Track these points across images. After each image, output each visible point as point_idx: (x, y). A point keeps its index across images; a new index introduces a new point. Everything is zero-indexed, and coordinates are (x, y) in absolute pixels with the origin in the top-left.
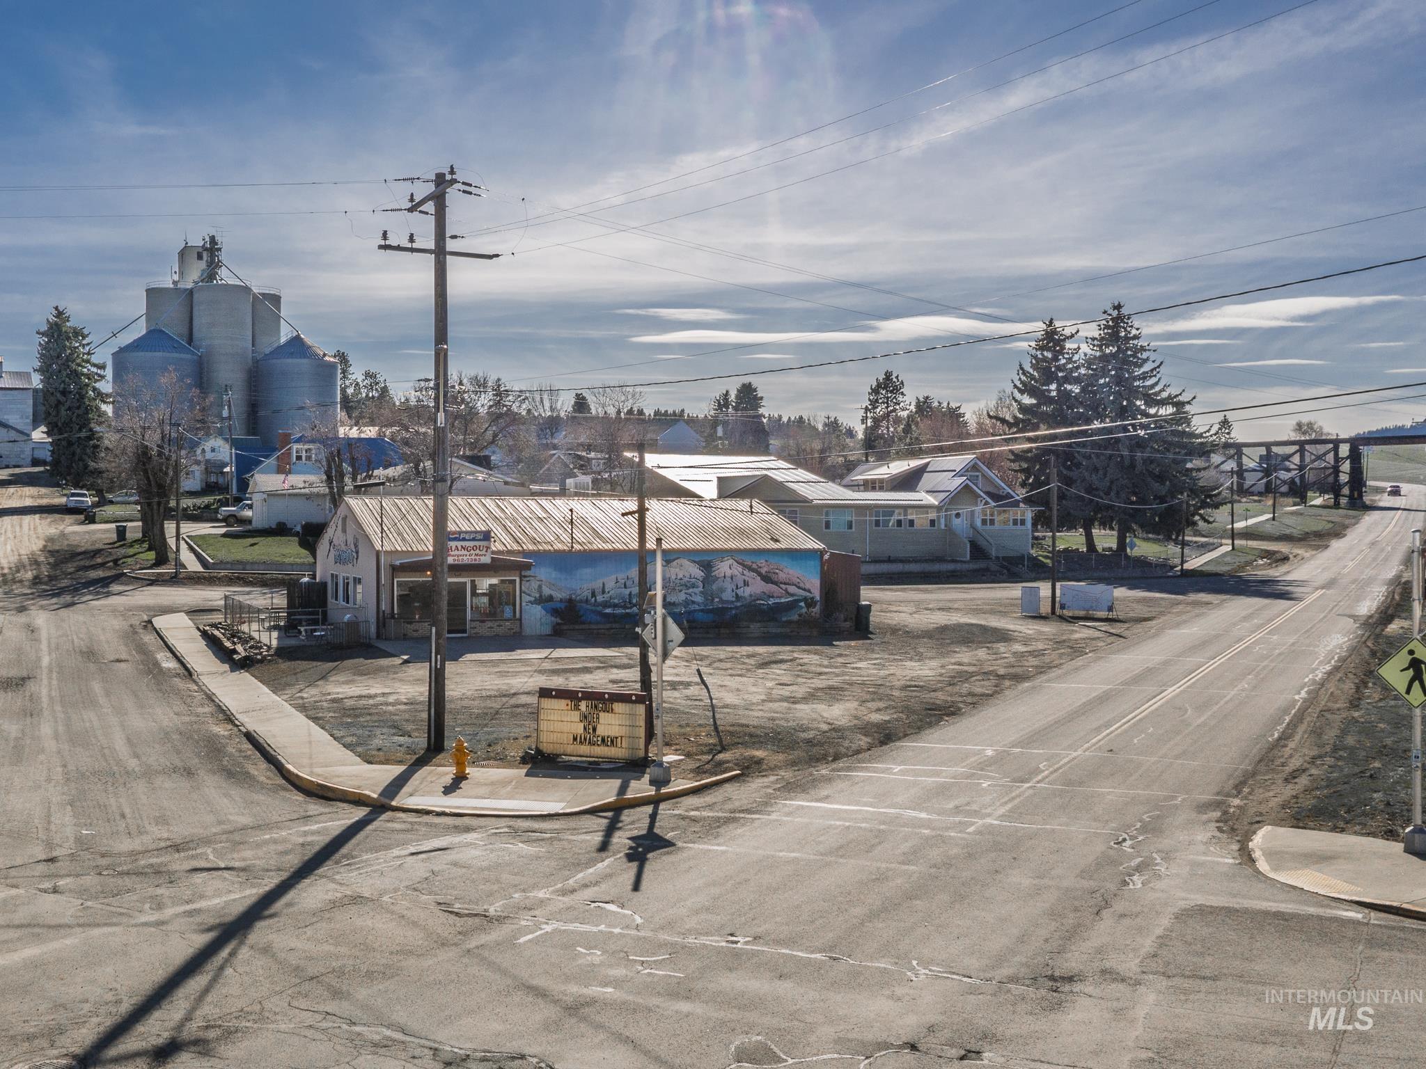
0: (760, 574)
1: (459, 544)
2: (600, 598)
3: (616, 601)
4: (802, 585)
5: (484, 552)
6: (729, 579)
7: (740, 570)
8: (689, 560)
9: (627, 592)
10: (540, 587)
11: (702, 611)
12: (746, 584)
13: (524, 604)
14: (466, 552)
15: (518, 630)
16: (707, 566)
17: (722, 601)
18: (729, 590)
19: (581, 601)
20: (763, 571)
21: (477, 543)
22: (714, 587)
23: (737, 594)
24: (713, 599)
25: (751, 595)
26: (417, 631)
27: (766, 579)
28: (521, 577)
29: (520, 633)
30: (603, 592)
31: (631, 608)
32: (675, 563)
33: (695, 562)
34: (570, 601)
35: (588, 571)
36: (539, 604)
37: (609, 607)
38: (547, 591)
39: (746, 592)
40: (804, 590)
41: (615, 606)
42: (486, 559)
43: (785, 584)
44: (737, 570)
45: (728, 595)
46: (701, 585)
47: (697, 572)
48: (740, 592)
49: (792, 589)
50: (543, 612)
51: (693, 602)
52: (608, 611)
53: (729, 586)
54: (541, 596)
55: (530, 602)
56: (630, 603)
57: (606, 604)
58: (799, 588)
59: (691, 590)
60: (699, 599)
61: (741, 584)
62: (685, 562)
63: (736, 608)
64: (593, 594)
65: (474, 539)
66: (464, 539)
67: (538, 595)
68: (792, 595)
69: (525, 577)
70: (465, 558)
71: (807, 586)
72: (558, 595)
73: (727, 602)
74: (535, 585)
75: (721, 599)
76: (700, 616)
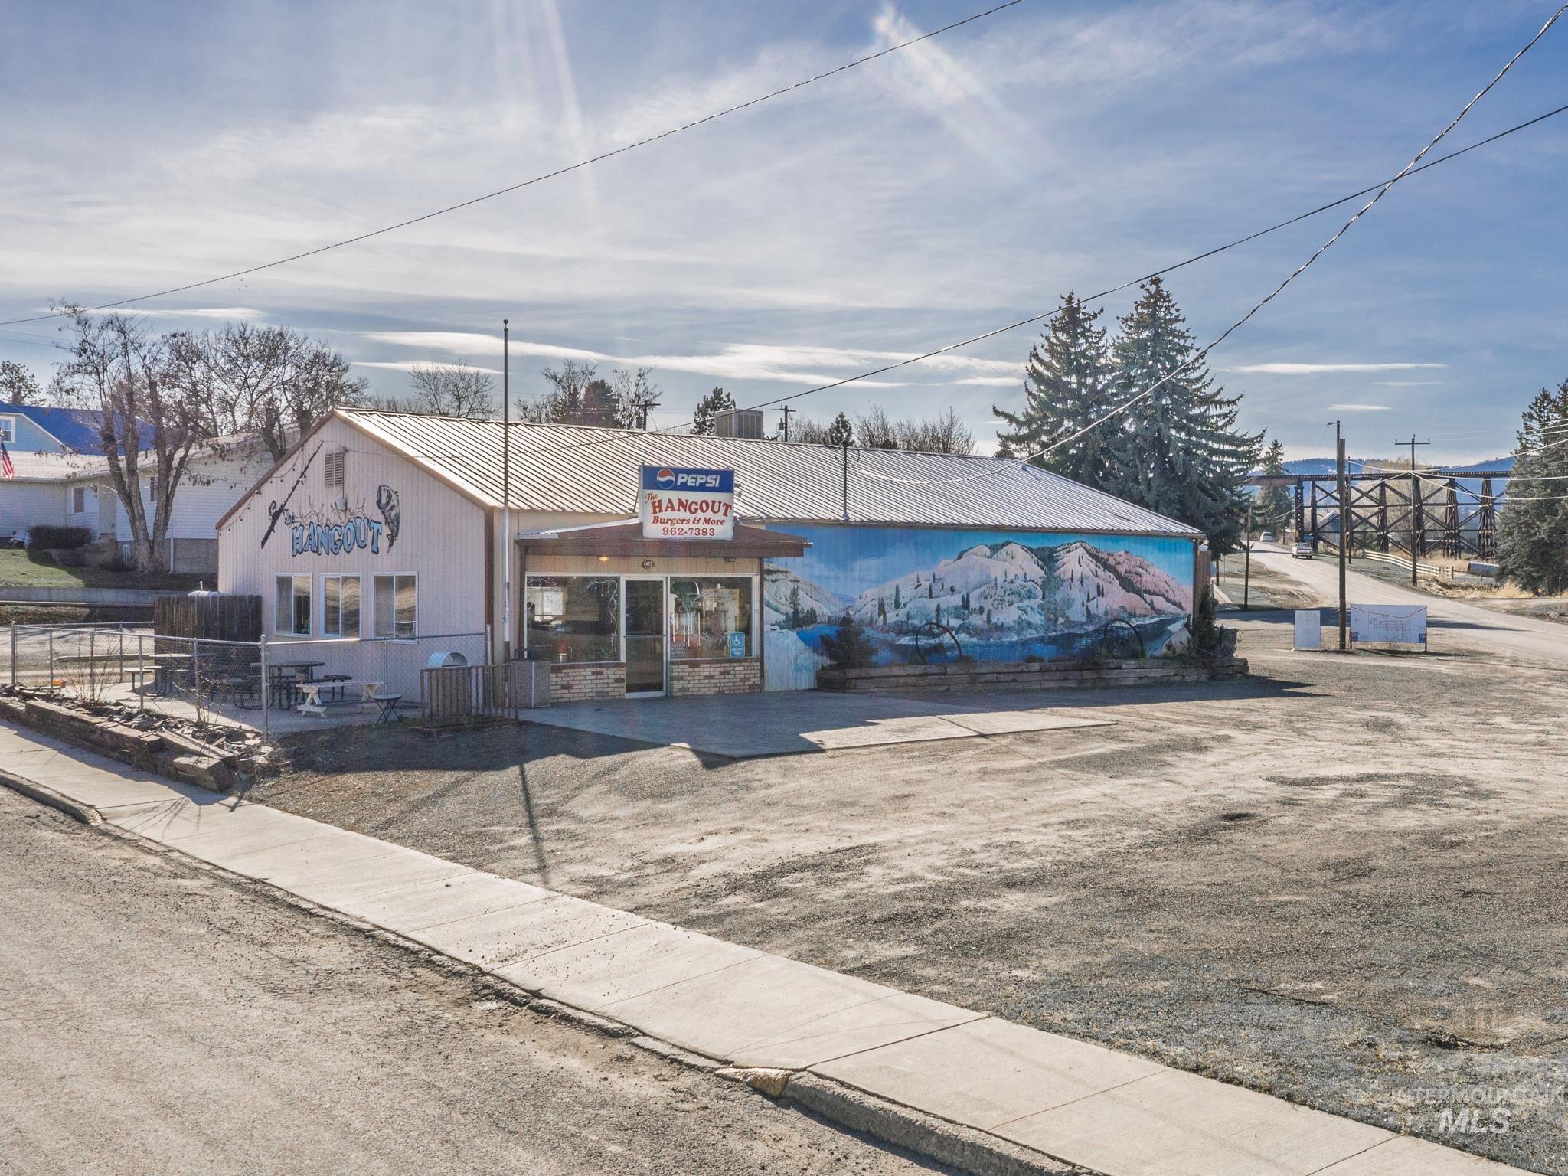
0: (1118, 575)
1: (675, 496)
2: (892, 617)
3: (916, 622)
4: (1171, 596)
5: (719, 516)
6: (1077, 583)
7: (1093, 566)
8: (1023, 547)
9: (932, 605)
10: (795, 592)
11: (1041, 640)
12: (1100, 592)
13: (767, 628)
14: (687, 515)
15: (757, 680)
16: (1048, 559)
17: (1069, 623)
18: (1078, 603)
19: (861, 621)
20: (1122, 569)
21: (709, 496)
22: (1058, 597)
23: (1088, 611)
24: (1056, 620)
25: (1106, 613)
26: (568, 687)
27: (1127, 584)
28: (763, 573)
29: (761, 686)
30: (897, 605)
31: (937, 635)
32: (1003, 552)
33: (1031, 550)
34: (846, 621)
35: (874, 563)
36: (792, 628)
37: (906, 633)
38: (806, 603)
39: (1099, 606)
40: (1174, 603)
41: (916, 632)
42: (723, 531)
43: (1150, 593)
44: (1090, 565)
45: (1076, 614)
46: (1039, 592)
47: (1035, 571)
48: (1092, 606)
49: (1160, 602)
50: (800, 644)
51: (1029, 624)
52: (905, 640)
53: (1077, 595)
54: (796, 612)
55: (778, 624)
56: (938, 625)
57: (901, 629)
58: (1168, 600)
59: (1026, 602)
60: (1037, 619)
61: (1093, 593)
62: (1015, 549)
63: (1087, 634)
64: (882, 610)
65: (702, 488)
66: (684, 487)
67: (791, 611)
68: (1159, 612)
69: (769, 572)
70: (685, 527)
71: (1177, 599)
72: (825, 610)
73: (1076, 624)
74: (785, 589)
75: (1067, 618)
76: (1038, 649)
